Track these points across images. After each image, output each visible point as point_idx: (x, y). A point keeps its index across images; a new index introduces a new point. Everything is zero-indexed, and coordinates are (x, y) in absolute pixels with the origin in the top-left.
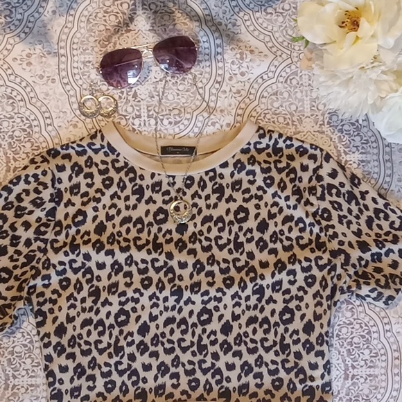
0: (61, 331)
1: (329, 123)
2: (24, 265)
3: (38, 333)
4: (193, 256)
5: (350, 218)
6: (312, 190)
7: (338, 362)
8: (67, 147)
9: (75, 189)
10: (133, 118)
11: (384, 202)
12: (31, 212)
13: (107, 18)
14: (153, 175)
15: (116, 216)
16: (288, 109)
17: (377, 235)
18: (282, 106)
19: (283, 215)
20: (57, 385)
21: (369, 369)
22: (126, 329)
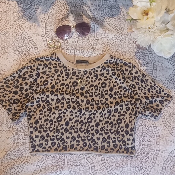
0: (36, 122)
1: (135, 56)
2: (24, 98)
3: (28, 122)
4: (86, 98)
5: (142, 88)
6: (129, 78)
7: (137, 139)
8: (43, 58)
9: (44, 73)
10: (67, 50)
11: (154, 83)
12: (28, 79)
13: (59, 16)
14: (73, 69)
15: (59, 83)
16: (121, 50)
17: (151, 94)
18: (119, 49)
19: (118, 86)
20: (34, 143)
21: (148, 142)
22: (61, 123)
